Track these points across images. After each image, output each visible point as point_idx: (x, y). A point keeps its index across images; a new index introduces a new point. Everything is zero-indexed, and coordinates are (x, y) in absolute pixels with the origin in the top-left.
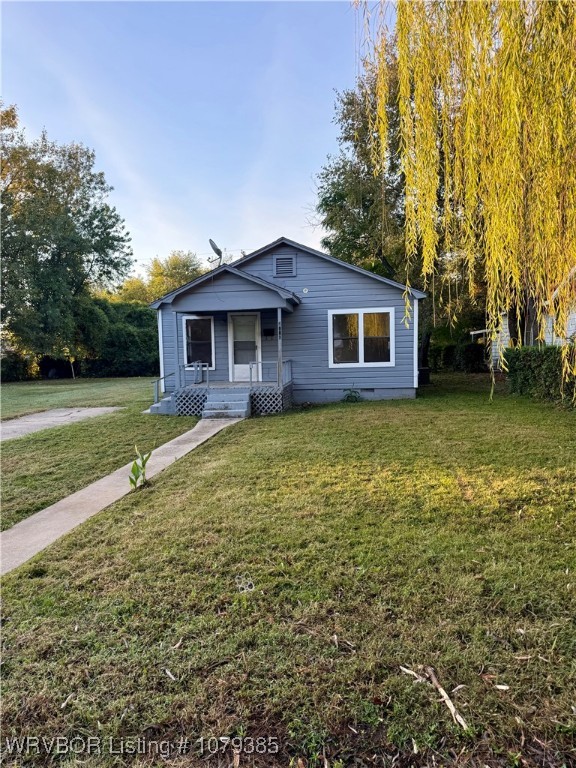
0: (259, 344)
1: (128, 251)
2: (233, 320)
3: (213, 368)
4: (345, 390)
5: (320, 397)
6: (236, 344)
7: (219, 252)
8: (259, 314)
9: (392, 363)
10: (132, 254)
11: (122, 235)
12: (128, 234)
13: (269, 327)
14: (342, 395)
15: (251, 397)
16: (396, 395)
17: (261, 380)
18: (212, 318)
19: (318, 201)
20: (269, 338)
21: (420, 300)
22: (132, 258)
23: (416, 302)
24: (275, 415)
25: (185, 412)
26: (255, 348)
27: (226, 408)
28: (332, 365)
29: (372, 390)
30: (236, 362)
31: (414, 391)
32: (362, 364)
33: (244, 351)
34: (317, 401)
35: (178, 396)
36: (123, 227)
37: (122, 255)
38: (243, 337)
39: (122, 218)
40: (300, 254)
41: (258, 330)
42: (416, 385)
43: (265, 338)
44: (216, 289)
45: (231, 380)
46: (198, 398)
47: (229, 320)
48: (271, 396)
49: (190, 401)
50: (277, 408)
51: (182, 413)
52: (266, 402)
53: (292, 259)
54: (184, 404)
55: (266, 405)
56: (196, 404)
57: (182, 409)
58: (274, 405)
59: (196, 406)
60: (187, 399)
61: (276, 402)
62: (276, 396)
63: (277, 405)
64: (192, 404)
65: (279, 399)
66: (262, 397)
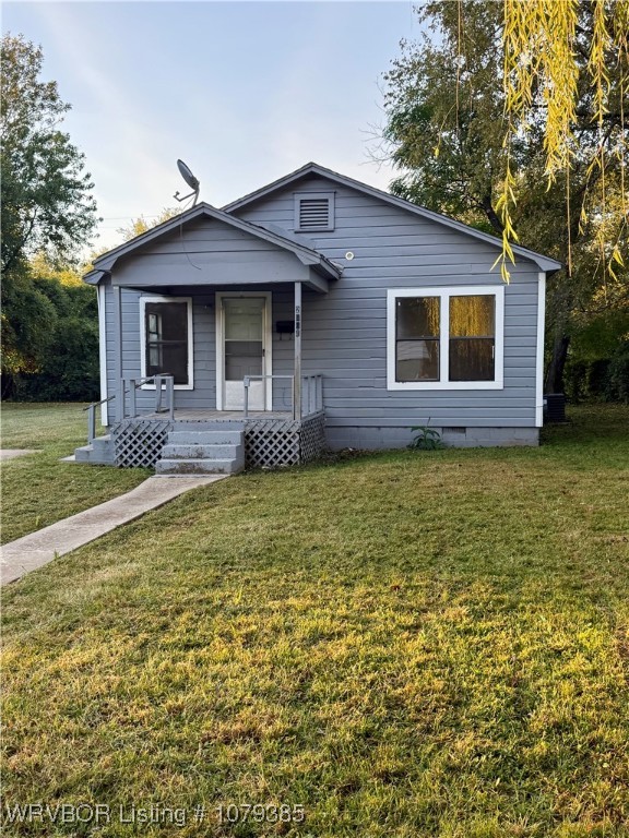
0: (268, 346)
1: (88, 204)
2: (225, 306)
3: (190, 386)
4: (414, 428)
5: (369, 440)
6: (228, 346)
7: (193, 183)
8: (269, 295)
9: (498, 383)
10: (95, 209)
11: (79, 177)
12: (88, 176)
13: (284, 318)
14: (409, 437)
15: (246, 437)
16: (503, 438)
17: (269, 407)
18: (189, 301)
19: (385, 122)
20: (285, 336)
21: (550, 275)
22: (96, 215)
23: (542, 278)
24: (286, 470)
25: (131, 461)
26: (261, 353)
27: (200, 456)
28: (392, 385)
29: (462, 429)
30: (228, 377)
31: (537, 433)
32: (444, 383)
33: (241, 359)
34: (365, 446)
35: (120, 432)
36: (81, 167)
37: (79, 210)
38: (243, 334)
39: (79, 152)
40: (341, 193)
41: (267, 322)
42: (539, 422)
43: (278, 336)
44: (189, 247)
45: (219, 408)
46: (154, 438)
47: (219, 304)
48: (280, 437)
49: (140, 442)
50: (290, 457)
51: (126, 462)
52: (271, 447)
53: (326, 201)
54: (131, 447)
55: (271, 452)
56: (149, 447)
57: (126, 457)
58: (285, 452)
59: (149, 452)
60: (135, 438)
61: (289, 447)
62: (289, 437)
63: (290, 452)
64: (144, 447)
65: (294, 441)
66: (266, 437)
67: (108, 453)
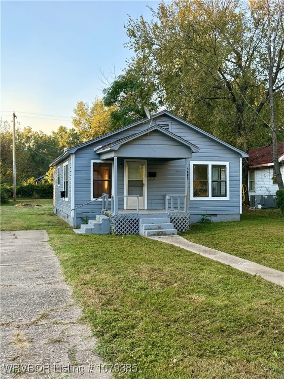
0: (145, 182)
2: (128, 165)
4: (202, 215)
6: (129, 182)
8: (146, 161)
9: (228, 197)
13: (153, 171)
17: (146, 208)
20: (152, 178)
21: (244, 159)
23: (241, 160)
26: (143, 185)
27: (160, 228)
28: (192, 198)
29: (216, 215)
31: (239, 216)
32: (210, 198)
33: (135, 187)
38: (135, 178)
40: (174, 123)
42: (241, 212)
43: (149, 178)
44: (149, 142)
45: (125, 208)
46: (131, 221)
47: (125, 164)
48: (182, 219)
49: (125, 224)
50: (186, 228)
51: (119, 232)
52: (178, 224)
53: (168, 125)
54: (121, 226)
55: (178, 226)
56: (129, 226)
57: (119, 230)
58: (184, 226)
59: (129, 228)
60: (123, 222)
61: (185, 224)
62: (185, 219)
63: (185, 226)
64: (127, 226)
65: (187, 221)
66: (176, 220)
67: (100, 229)
